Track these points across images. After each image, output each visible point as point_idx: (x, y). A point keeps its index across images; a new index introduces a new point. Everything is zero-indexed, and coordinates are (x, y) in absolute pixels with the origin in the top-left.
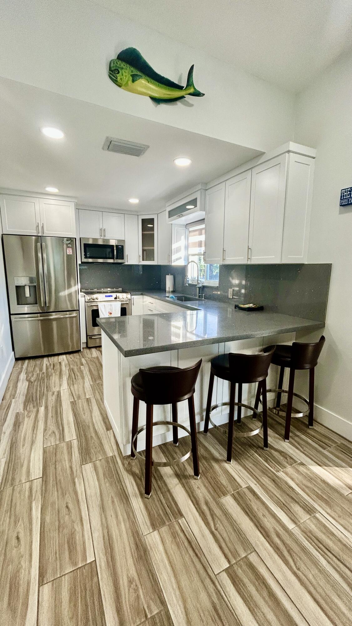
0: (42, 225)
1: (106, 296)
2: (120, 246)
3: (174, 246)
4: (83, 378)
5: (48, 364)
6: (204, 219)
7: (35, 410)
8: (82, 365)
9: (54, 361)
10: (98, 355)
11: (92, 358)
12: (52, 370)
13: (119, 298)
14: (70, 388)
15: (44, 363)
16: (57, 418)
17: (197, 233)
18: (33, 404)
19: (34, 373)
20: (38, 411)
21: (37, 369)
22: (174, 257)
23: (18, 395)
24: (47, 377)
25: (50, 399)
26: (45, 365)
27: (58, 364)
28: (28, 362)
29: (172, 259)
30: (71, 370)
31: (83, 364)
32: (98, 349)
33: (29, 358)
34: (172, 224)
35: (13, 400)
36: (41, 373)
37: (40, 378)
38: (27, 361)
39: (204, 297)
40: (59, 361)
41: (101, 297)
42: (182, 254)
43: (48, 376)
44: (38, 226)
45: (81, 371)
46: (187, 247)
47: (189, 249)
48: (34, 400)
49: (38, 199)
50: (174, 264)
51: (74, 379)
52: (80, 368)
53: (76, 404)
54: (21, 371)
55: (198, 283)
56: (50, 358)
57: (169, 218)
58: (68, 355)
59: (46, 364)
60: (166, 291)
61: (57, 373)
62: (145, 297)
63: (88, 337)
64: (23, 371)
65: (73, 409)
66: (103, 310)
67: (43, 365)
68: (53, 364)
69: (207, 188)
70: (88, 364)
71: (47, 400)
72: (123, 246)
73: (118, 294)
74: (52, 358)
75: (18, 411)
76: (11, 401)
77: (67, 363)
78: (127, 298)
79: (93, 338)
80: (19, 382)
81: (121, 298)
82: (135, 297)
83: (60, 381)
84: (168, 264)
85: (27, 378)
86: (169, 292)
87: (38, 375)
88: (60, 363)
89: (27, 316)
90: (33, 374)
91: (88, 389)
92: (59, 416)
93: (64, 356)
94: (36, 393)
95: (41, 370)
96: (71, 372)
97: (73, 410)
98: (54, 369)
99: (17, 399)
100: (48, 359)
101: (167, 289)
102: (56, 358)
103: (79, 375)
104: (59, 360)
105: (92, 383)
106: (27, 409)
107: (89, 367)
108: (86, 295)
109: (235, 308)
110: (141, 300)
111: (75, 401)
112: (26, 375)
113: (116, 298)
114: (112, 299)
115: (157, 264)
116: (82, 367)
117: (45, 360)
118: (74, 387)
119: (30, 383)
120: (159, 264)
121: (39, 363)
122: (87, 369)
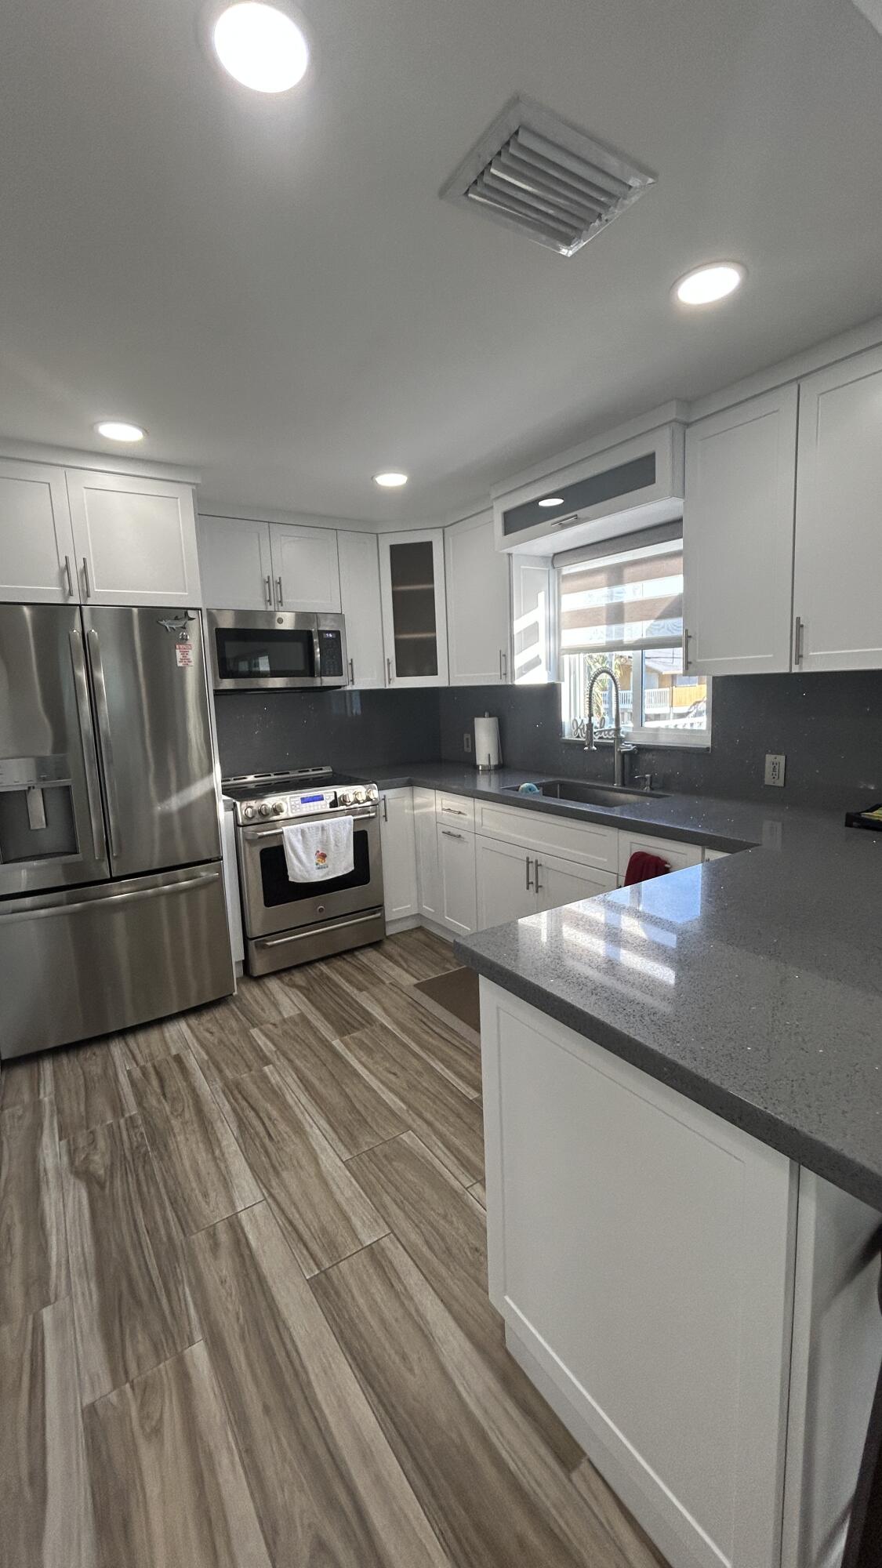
0: (81, 565)
1: (304, 800)
2: (329, 632)
3: (519, 625)
4: (299, 1130)
5: (137, 1074)
6: (680, 520)
7: (167, 1367)
8: (267, 1061)
9: (151, 1054)
10: (303, 1008)
11: (284, 1021)
12: (159, 1102)
13: (344, 803)
14: (271, 1195)
15: (119, 1070)
16: (292, 1414)
17: (602, 578)
18: (146, 1324)
19: (93, 1127)
20: (184, 1376)
21: (100, 1103)
22: (519, 660)
23: (58, 1277)
24: (153, 1143)
25: (211, 1279)
26: (123, 1079)
27: (174, 1065)
28: (55, 1073)
29: (516, 668)
30: (233, 1090)
31: (265, 1056)
32: (286, 979)
33: (55, 1052)
34: (510, 555)
35: (47, 1314)
36: (122, 1121)
37: (128, 1154)
38: (47, 1067)
39: (648, 782)
40: (174, 1052)
41: (289, 803)
42: (540, 648)
43: (159, 1138)
44: (67, 567)
45: (274, 1092)
46: (555, 629)
47: (564, 633)
48: (144, 1297)
49: (62, 470)
50: (520, 681)
51: (267, 1141)
52: (265, 1078)
53: (337, 1293)
54: (40, 1125)
55: (620, 740)
56: (131, 1041)
57: (506, 532)
58: (193, 1021)
59: (129, 1073)
60: (476, 767)
61: (187, 1116)
62: (418, 790)
63: (252, 944)
64: (46, 1123)
65: (341, 1332)
66: (299, 847)
67: (117, 1080)
68: (154, 1067)
69: (692, 420)
70: (284, 1054)
71: (199, 1285)
72: (337, 633)
73: (341, 791)
74: (141, 1037)
75: (87, 1401)
76: (38, 1329)
77: (206, 1057)
78: (368, 799)
79: (269, 944)
80: (44, 1187)
81: (352, 800)
82: (389, 793)
83: (215, 1158)
84: (502, 683)
85: (72, 1162)
86: (487, 770)
87: (113, 1134)
88: (178, 1059)
89: (27, 902)
90: (92, 1132)
91: (348, 1193)
92: (296, 1394)
93: (182, 1026)
94: (138, 1246)
95: (118, 1108)
96: (236, 1100)
97: (341, 1337)
98: (168, 1095)
99: (63, 1304)
100: (126, 1043)
101: (482, 760)
102: (154, 1035)
103: (275, 1114)
104: (168, 1049)
105: (346, 1156)
106: (126, 1373)
107: (297, 1070)
108: (238, 803)
109: (848, 824)
110: (407, 802)
111: (324, 1272)
112: (64, 1142)
113: (334, 804)
114: (323, 806)
115: (446, 685)
116: (266, 1068)
117: (117, 1048)
118: (283, 1184)
119: (96, 1189)
120: (454, 684)
121: (100, 1071)
122: (291, 1079)
